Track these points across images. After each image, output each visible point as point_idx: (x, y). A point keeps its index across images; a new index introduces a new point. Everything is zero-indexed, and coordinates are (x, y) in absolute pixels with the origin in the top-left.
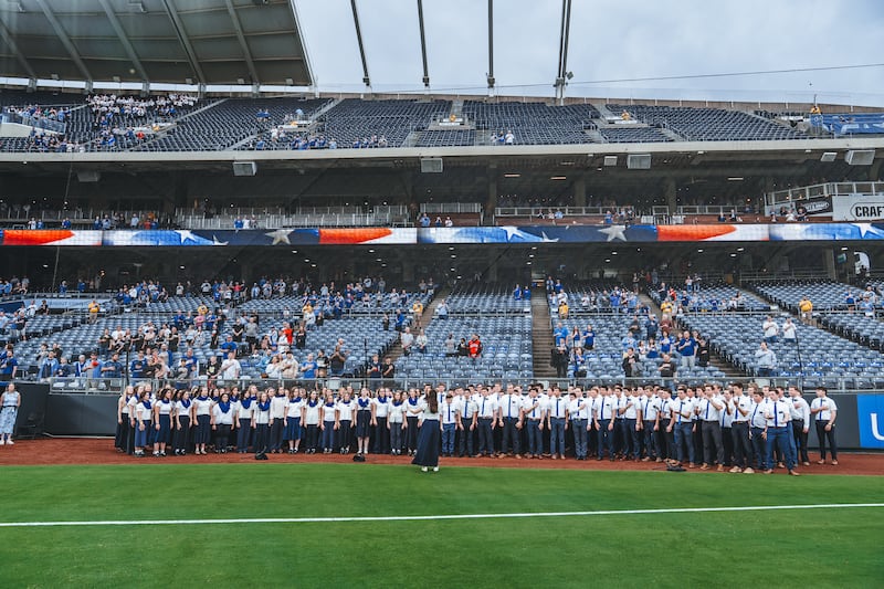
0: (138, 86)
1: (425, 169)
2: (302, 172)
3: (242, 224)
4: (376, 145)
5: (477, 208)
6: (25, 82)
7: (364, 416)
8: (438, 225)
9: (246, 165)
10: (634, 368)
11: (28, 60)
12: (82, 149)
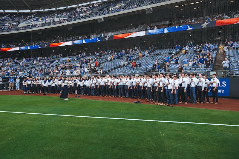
0: (88, 3)
1: (147, 13)
2: (116, 19)
3: (101, 36)
4: (134, 8)
5: (168, 22)
6: (65, 7)
7: (75, 84)
8: (153, 29)
9: (101, 19)
10: (167, 69)
11: (65, 2)
12: (67, 22)
